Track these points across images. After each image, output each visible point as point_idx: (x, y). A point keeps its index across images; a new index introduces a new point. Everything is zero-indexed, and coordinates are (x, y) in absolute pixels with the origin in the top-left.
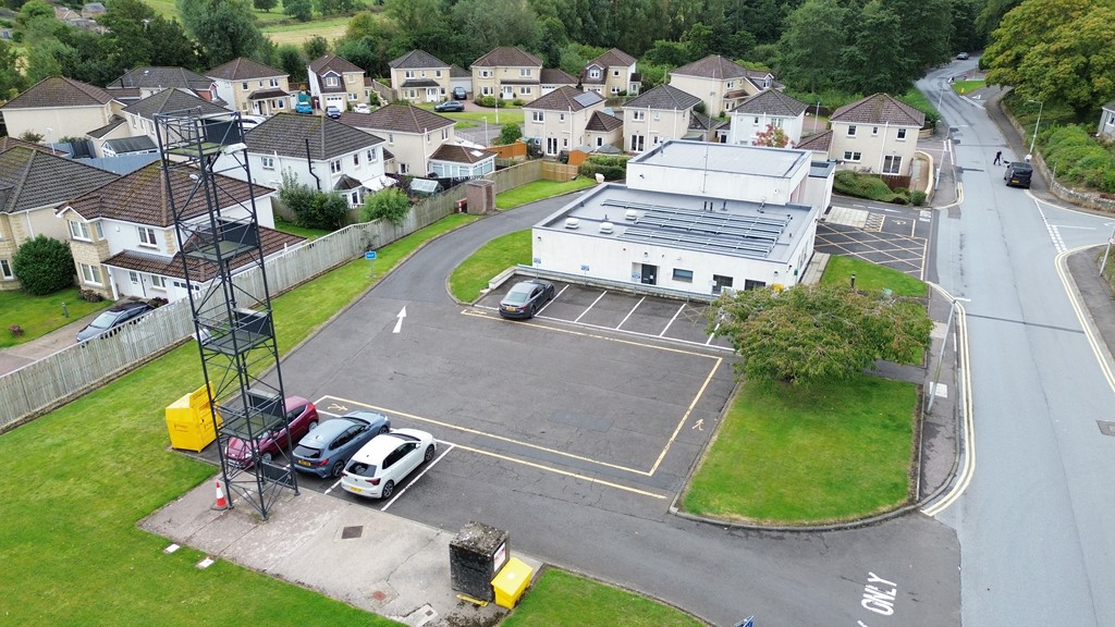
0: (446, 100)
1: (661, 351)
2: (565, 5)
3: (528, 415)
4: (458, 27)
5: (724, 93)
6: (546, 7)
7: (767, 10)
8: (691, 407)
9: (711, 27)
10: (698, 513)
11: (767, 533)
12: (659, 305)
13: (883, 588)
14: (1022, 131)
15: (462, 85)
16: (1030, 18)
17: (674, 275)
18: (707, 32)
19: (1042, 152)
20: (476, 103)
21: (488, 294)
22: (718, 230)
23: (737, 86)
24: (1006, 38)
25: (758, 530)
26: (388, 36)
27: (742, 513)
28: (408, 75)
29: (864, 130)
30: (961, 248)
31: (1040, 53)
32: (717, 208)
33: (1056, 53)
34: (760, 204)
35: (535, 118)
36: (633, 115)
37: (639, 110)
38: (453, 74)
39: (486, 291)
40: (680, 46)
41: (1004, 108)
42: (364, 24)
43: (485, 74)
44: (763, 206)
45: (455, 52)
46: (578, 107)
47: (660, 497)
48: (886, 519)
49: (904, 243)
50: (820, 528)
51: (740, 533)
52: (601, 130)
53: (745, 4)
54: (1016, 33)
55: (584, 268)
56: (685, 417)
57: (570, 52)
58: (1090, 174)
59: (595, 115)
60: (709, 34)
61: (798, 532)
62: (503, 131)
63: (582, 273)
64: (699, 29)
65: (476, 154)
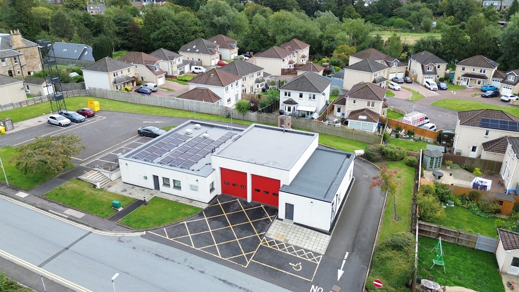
65: (360, 117)
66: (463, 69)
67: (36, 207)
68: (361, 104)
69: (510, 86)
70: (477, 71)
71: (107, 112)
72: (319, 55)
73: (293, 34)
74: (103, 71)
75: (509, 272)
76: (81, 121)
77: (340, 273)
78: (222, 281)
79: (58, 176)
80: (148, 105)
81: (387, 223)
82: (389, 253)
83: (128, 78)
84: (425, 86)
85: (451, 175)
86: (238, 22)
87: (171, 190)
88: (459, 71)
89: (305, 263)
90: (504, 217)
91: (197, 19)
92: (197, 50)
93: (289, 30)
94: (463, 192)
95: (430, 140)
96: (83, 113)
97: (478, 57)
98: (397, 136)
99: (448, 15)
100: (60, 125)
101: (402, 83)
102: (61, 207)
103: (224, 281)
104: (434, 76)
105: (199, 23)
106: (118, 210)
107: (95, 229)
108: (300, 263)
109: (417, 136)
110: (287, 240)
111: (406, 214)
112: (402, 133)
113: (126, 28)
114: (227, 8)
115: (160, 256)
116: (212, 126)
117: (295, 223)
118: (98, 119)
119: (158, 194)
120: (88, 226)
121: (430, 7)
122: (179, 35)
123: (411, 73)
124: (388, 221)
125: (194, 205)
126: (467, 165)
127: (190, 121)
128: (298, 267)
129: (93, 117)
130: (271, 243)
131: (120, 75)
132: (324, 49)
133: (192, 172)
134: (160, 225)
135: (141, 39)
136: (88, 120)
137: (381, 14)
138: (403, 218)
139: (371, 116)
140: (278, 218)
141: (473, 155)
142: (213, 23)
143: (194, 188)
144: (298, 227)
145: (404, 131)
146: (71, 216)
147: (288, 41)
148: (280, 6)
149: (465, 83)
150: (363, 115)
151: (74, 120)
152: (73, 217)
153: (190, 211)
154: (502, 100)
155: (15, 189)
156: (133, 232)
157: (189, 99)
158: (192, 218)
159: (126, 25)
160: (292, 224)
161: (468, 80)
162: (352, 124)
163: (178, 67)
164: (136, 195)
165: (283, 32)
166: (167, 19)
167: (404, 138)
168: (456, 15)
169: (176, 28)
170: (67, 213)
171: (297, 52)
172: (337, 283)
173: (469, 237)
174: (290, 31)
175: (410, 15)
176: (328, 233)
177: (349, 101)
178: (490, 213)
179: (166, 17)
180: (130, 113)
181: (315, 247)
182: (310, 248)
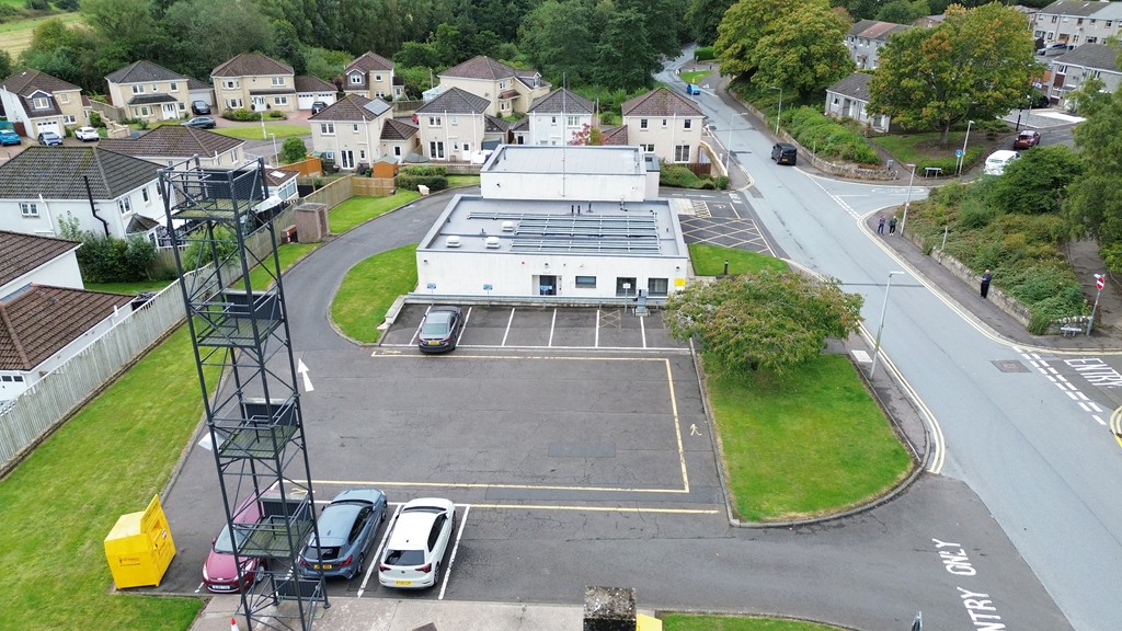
0: (187, 116)
1: (607, 362)
2: (291, 6)
3: (524, 455)
4: (180, 31)
5: (498, 94)
6: (270, 9)
7: (495, 9)
8: (675, 413)
9: (456, 27)
10: (759, 520)
11: (827, 524)
12: (575, 315)
13: (954, 551)
14: (761, 115)
15: (202, 98)
16: (748, 14)
17: (577, 283)
18: (454, 32)
19: (789, 132)
20: (225, 117)
21: (389, 331)
22: (600, 232)
23: (508, 87)
24: (732, 32)
25: (818, 522)
26: (90, 46)
27: (795, 510)
28: (135, 90)
29: (654, 122)
30: (783, 223)
31: (767, 45)
32: (584, 210)
33: (781, 44)
34: (619, 203)
35: (324, 130)
36: (429, 122)
37: (435, 116)
38: (190, 87)
39: (384, 326)
40: (428, 47)
41: (734, 95)
42: (55, 31)
43: (230, 84)
44: (622, 204)
45: (182, 62)
46: (372, 116)
47: (713, 512)
48: (909, 486)
49: (736, 225)
50: (866, 507)
51: (804, 530)
52: (397, 138)
53: (473, 3)
54: (738, 28)
55: (486, 287)
56: (677, 426)
57: (316, 56)
58: (844, 149)
59: (387, 123)
60: (456, 35)
61: (850, 516)
62: (285, 147)
63: (485, 293)
64: (445, 29)
69: (54, 117)
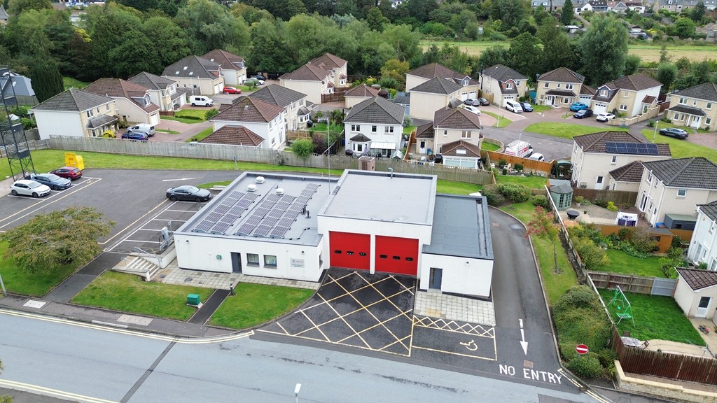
28: (681, 102)
65: (458, 152)
66: (547, 85)
67: (68, 319)
68: (454, 135)
69: (604, 103)
70: (563, 87)
71: (98, 171)
72: (359, 75)
73: (323, 47)
74: (71, 110)
75: (696, 315)
76: (65, 187)
77: (524, 345)
78: (388, 379)
79: (77, 270)
80: (154, 156)
81: (549, 278)
82: (574, 313)
83: (108, 118)
84: (506, 108)
85: (585, 213)
86: (237, 31)
87: (261, 270)
88: (542, 88)
89: (477, 339)
90: (662, 255)
91: (178, 28)
92: (191, 73)
93: (316, 41)
94: (611, 232)
95: (544, 173)
96: (64, 174)
97: (561, 70)
98: (505, 172)
99: (495, 19)
100: (35, 195)
101: (478, 106)
102: (109, 314)
103: (392, 378)
104: (514, 95)
105: (182, 33)
106: (197, 308)
107: (179, 337)
108: (473, 341)
109: (527, 170)
110: (444, 316)
111: (566, 264)
112: (509, 167)
113: (66, 42)
114: (219, 11)
115: (290, 360)
116: (281, 178)
117: (444, 293)
118: (89, 181)
119: (240, 278)
120: (164, 334)
121: (472, 9)
122: (154, 52)
123: (484, 92)
124: (549, 275)
125: (301, 287)
126: (598, 199)
127: (245, 173)
128: (472, 346)
129: (79, 180)
130: (426, 322)
131: (96, 114)
132: (366, 66)
133: (290, 242)
134: (270, 319)
135: (91, 58)
136: (75, 185)
137: (414, 18)
138: (564, 269)
139: (471, 150)
140: (419, 290)
141: (600, 187)
142: (201, 33)
143: (297, 264)
144: (450, 297)
145: (509, 165)
146: (131, 324)
147: (318, 55)
148: (280, 7)
149: (549, 103)
150: (461, 148)
151: (54, 187)
152: (135, 325)
153: (300, 295)
154: (598, 120)
155: (18, 297)
156: (237, 333)
157: (218, 142)
158: (307, 304)
159: (63, 39)
160: (441, 295)
161: (554, 98)
162: (448, 161)
163: (173, 98)
164: (211, 283)
165: (308, 44)
166: (131, 28)
167: (512, 174)
168: (504, 18)
169: (148, 41)
170: (123, 321)
171: (334, 71)
172: (526, 358)
173: (643, 281)
174: (318, 42)
175: (450, 19)
176: (488, 299)
177: (439, 132)
178: (648, 252)
179: (128, 25)
180: (135, 169)
181: (481, 318)
182: (476, 321)
